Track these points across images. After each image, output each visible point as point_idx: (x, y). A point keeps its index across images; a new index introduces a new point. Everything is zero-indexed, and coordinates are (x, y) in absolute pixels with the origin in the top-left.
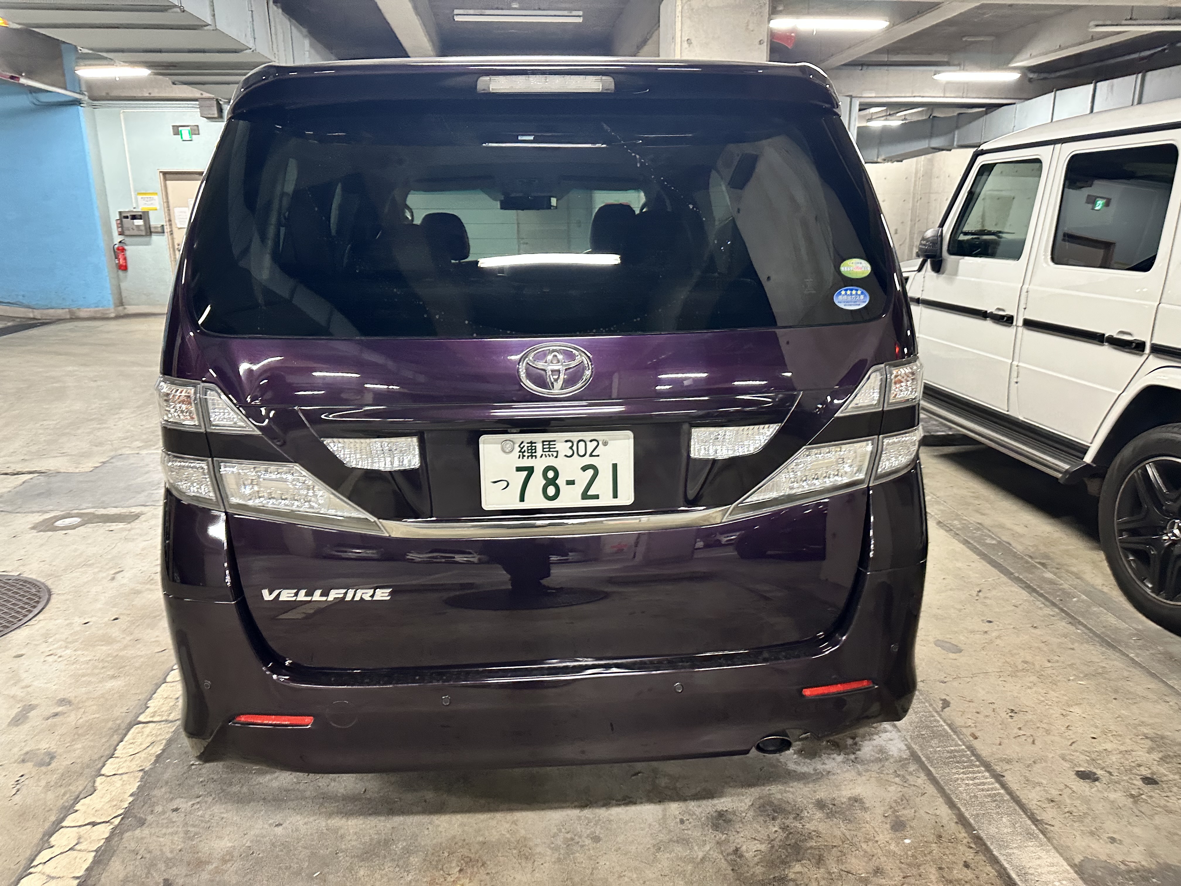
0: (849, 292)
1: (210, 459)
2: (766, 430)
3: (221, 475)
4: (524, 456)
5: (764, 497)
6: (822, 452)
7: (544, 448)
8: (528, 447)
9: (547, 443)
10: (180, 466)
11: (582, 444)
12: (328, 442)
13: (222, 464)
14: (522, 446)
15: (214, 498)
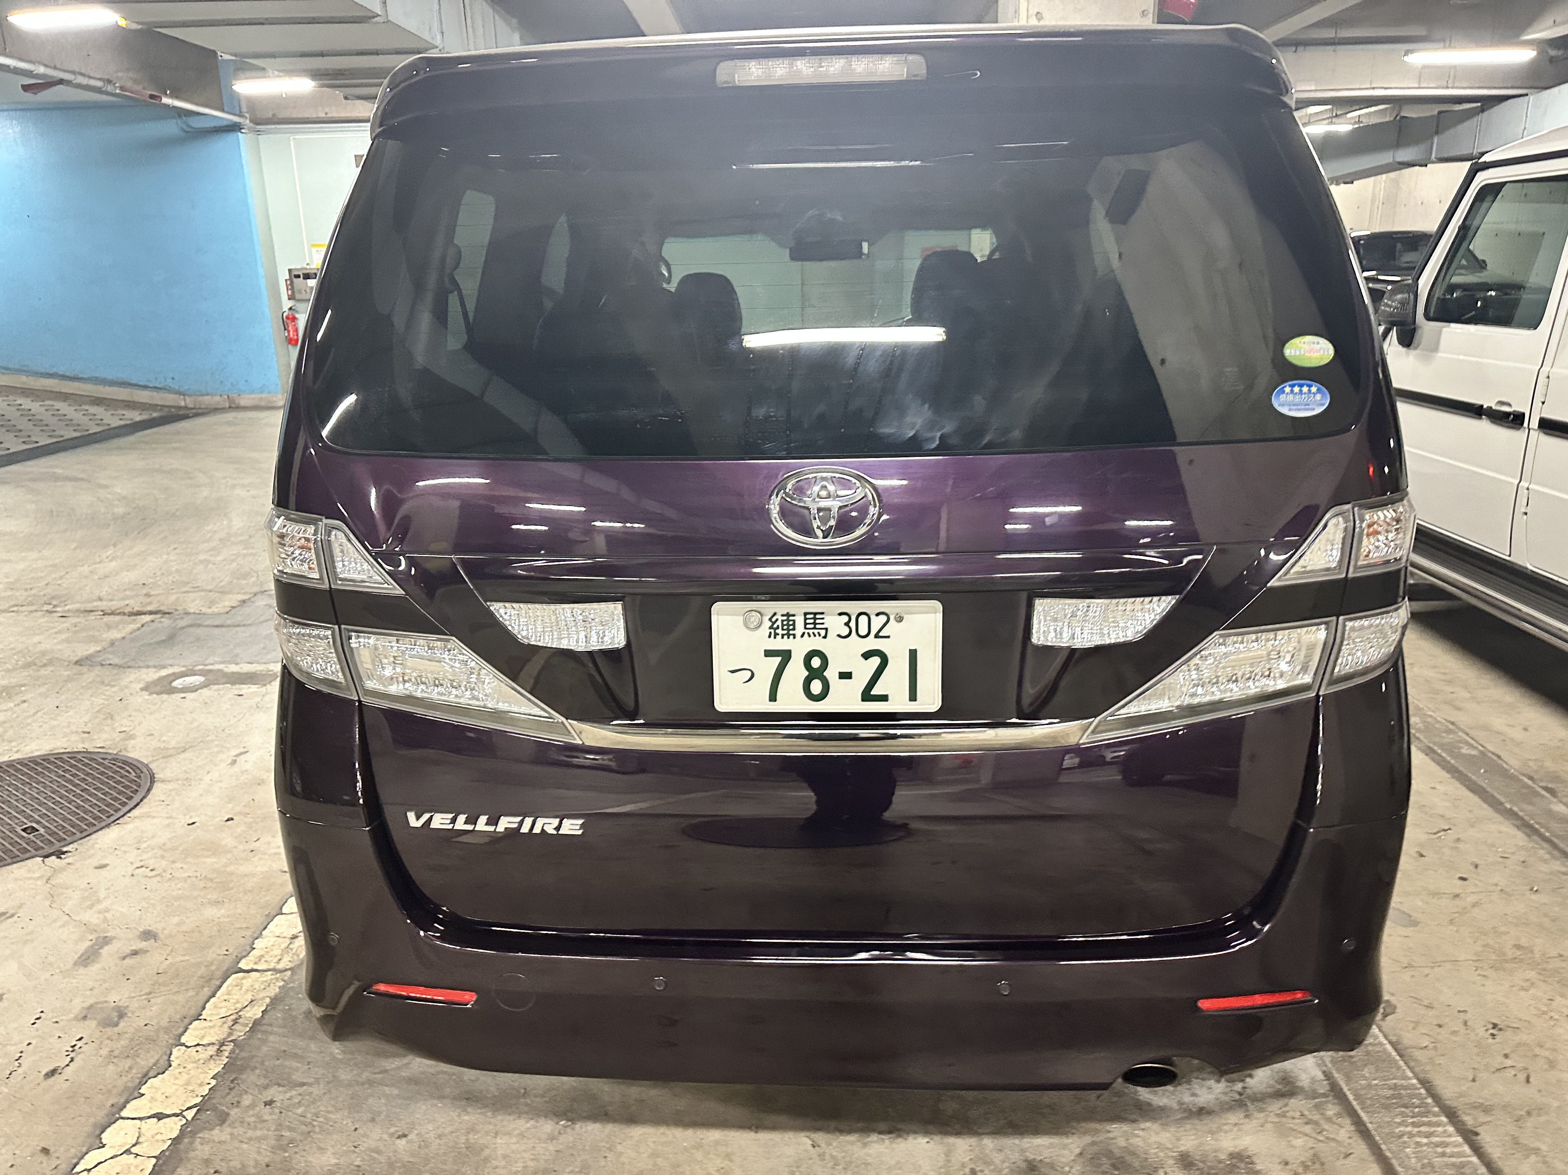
0: (1296, 389)
1: (336, 627)
2: (1154, 605)
3: (351, 649)
4: (776, 634)
5: (1149, 708)
6: (1245, 640)
7: (806, 624)
8: (783, 621)
9: (812, 616)
10: (297, 634)
11: (863, 619)
12: (495, 607)
13: (353, 634)
14: (774, 620)
15: (343, 681)
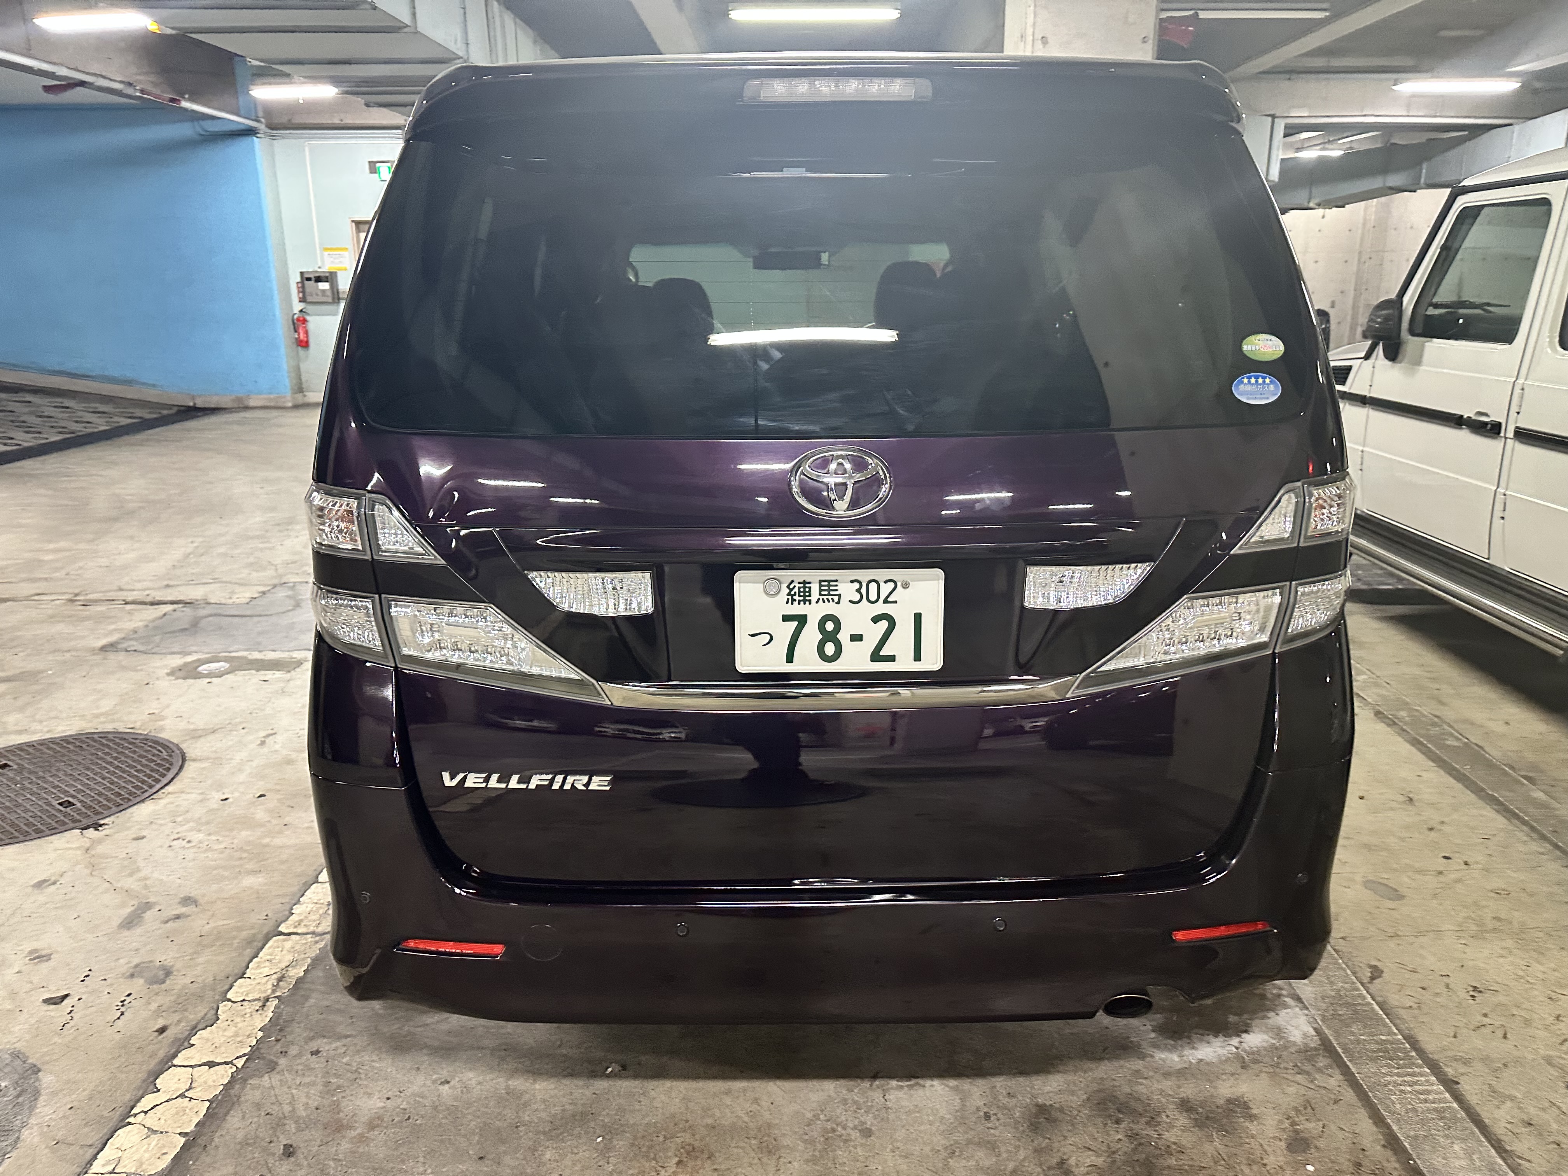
0: (1253, 380)
1: (377, 596)
2: (1131, 571)
3: (391, 617)
4: (794, 600)
5: (1127, 665)
6: (1210, 603)
7: (821, 590)
8: (799, 588)
9: (825, 583)
10: (336, 605)
11: (873, 587)
12: (532, 575)
13: (392, 603)
14: (791, 587)
15: (380, 648)
